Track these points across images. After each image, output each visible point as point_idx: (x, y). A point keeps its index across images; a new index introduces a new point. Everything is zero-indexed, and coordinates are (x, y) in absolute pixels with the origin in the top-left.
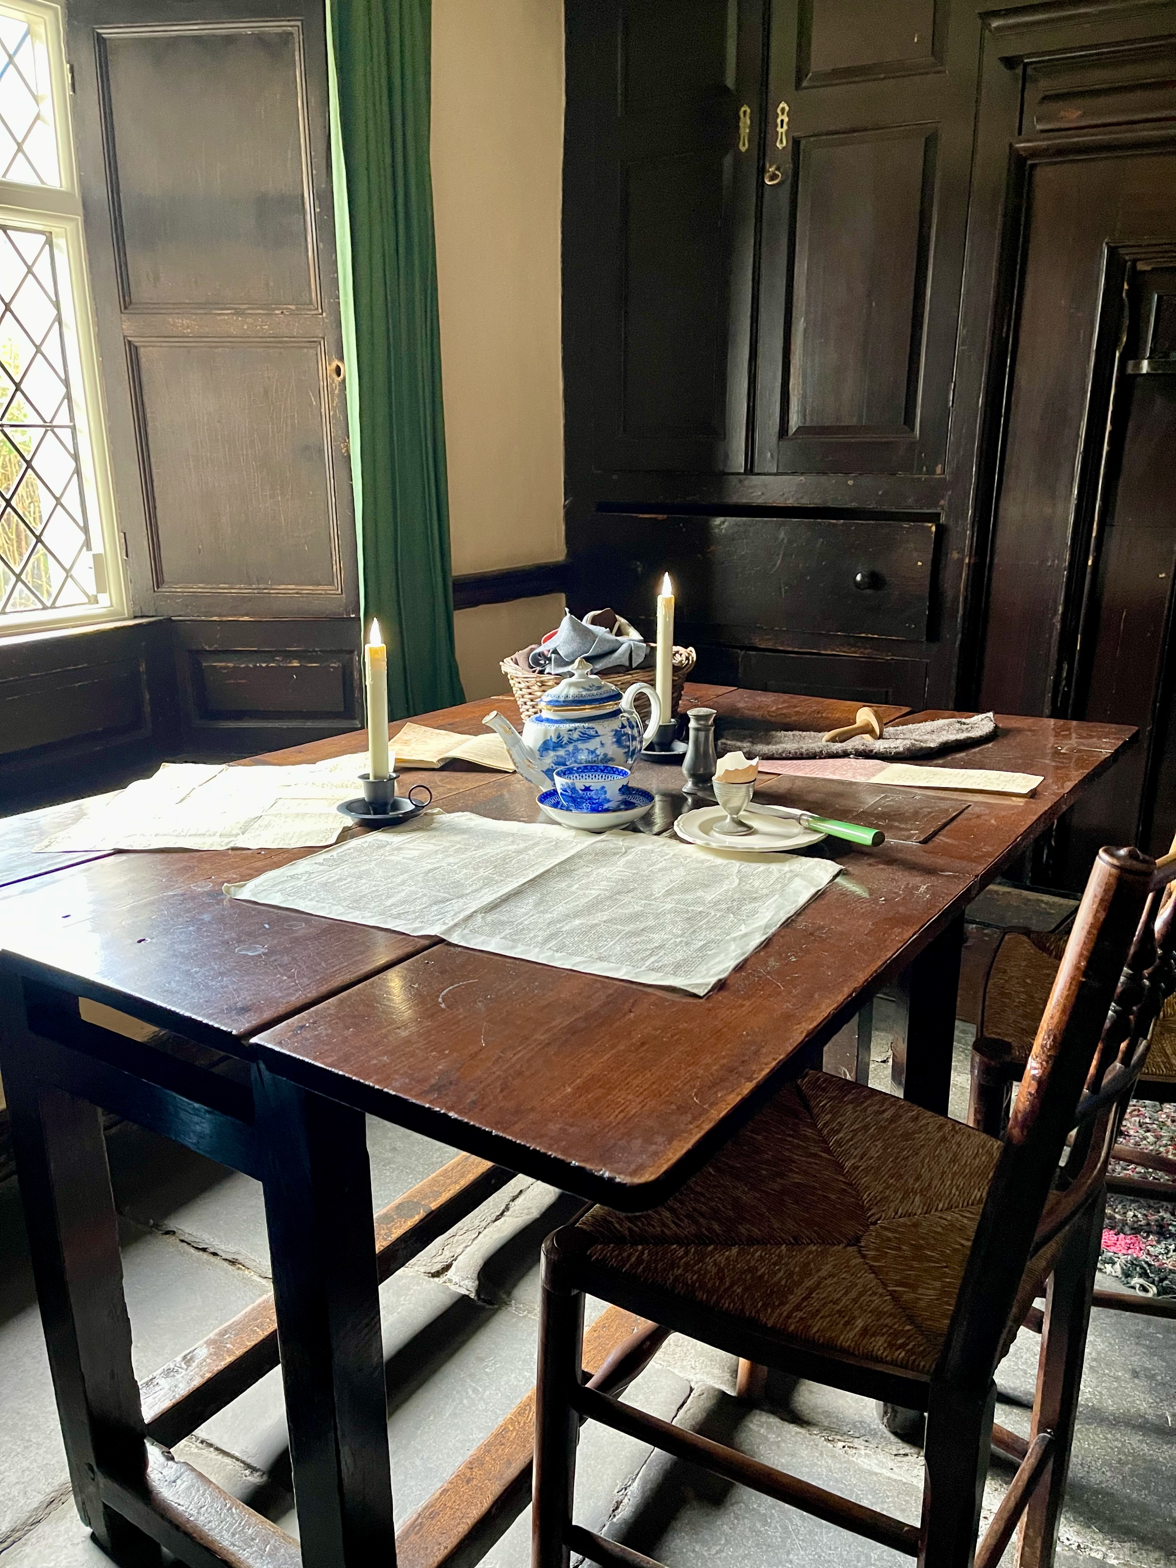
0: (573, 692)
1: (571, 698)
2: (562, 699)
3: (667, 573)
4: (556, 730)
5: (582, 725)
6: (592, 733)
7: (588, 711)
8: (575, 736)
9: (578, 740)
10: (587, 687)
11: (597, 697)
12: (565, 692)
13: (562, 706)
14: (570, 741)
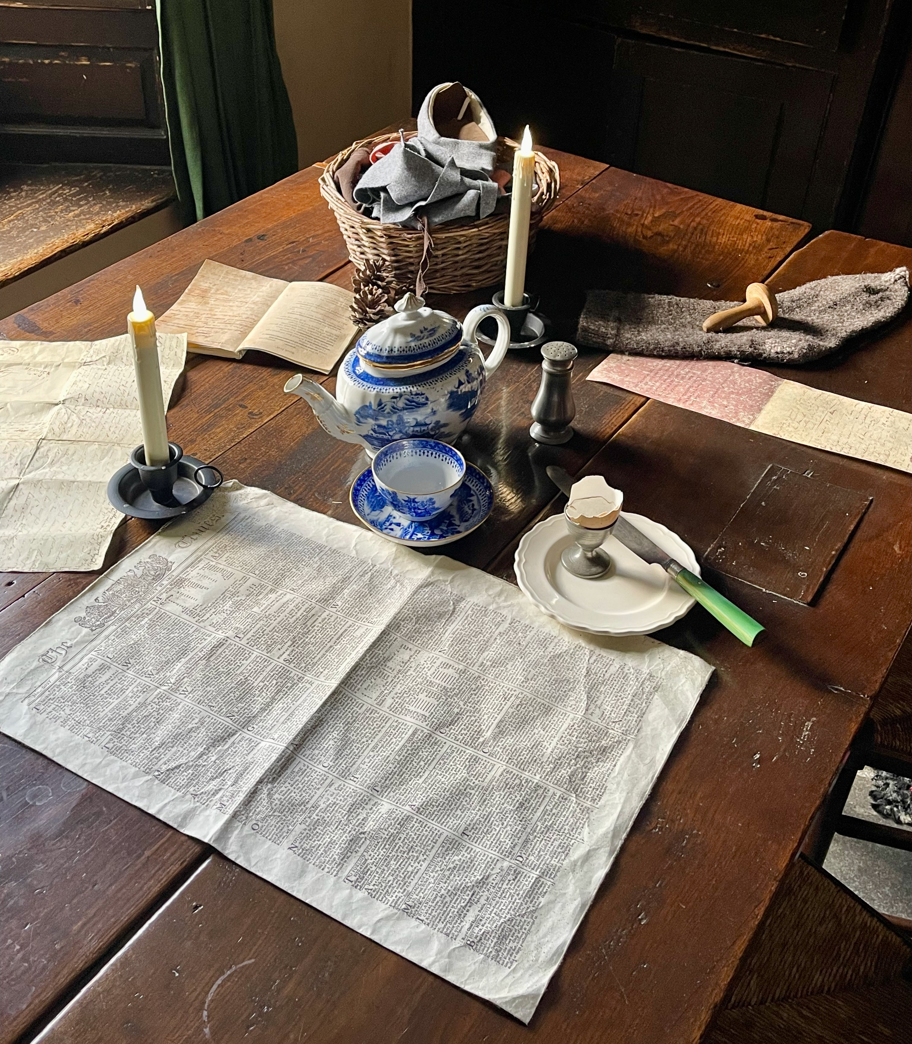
0: (399, 342)
1: (396, 353)
2: (385, 354)
3: (528, 126)
4: (377, 394)
5: (410, 388)
6: (421, 400)
7: (418, 368)
8: (401, 404)
9: (404, 409)
10: (418, 334)
11: (430, 348)
12: (389, 344)
13: (385, 363)
14: (395, 409)
